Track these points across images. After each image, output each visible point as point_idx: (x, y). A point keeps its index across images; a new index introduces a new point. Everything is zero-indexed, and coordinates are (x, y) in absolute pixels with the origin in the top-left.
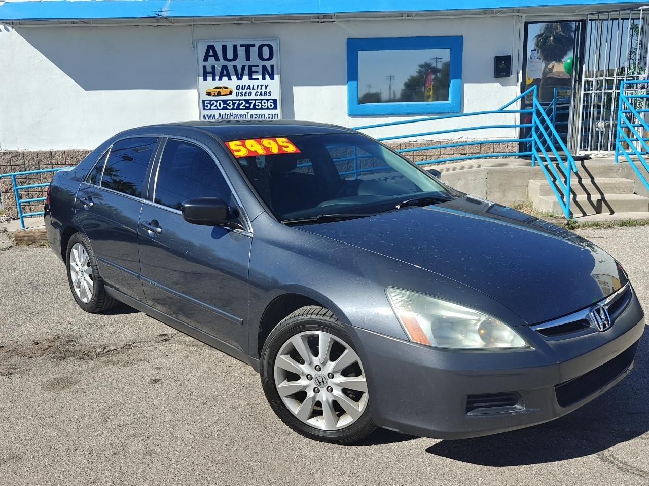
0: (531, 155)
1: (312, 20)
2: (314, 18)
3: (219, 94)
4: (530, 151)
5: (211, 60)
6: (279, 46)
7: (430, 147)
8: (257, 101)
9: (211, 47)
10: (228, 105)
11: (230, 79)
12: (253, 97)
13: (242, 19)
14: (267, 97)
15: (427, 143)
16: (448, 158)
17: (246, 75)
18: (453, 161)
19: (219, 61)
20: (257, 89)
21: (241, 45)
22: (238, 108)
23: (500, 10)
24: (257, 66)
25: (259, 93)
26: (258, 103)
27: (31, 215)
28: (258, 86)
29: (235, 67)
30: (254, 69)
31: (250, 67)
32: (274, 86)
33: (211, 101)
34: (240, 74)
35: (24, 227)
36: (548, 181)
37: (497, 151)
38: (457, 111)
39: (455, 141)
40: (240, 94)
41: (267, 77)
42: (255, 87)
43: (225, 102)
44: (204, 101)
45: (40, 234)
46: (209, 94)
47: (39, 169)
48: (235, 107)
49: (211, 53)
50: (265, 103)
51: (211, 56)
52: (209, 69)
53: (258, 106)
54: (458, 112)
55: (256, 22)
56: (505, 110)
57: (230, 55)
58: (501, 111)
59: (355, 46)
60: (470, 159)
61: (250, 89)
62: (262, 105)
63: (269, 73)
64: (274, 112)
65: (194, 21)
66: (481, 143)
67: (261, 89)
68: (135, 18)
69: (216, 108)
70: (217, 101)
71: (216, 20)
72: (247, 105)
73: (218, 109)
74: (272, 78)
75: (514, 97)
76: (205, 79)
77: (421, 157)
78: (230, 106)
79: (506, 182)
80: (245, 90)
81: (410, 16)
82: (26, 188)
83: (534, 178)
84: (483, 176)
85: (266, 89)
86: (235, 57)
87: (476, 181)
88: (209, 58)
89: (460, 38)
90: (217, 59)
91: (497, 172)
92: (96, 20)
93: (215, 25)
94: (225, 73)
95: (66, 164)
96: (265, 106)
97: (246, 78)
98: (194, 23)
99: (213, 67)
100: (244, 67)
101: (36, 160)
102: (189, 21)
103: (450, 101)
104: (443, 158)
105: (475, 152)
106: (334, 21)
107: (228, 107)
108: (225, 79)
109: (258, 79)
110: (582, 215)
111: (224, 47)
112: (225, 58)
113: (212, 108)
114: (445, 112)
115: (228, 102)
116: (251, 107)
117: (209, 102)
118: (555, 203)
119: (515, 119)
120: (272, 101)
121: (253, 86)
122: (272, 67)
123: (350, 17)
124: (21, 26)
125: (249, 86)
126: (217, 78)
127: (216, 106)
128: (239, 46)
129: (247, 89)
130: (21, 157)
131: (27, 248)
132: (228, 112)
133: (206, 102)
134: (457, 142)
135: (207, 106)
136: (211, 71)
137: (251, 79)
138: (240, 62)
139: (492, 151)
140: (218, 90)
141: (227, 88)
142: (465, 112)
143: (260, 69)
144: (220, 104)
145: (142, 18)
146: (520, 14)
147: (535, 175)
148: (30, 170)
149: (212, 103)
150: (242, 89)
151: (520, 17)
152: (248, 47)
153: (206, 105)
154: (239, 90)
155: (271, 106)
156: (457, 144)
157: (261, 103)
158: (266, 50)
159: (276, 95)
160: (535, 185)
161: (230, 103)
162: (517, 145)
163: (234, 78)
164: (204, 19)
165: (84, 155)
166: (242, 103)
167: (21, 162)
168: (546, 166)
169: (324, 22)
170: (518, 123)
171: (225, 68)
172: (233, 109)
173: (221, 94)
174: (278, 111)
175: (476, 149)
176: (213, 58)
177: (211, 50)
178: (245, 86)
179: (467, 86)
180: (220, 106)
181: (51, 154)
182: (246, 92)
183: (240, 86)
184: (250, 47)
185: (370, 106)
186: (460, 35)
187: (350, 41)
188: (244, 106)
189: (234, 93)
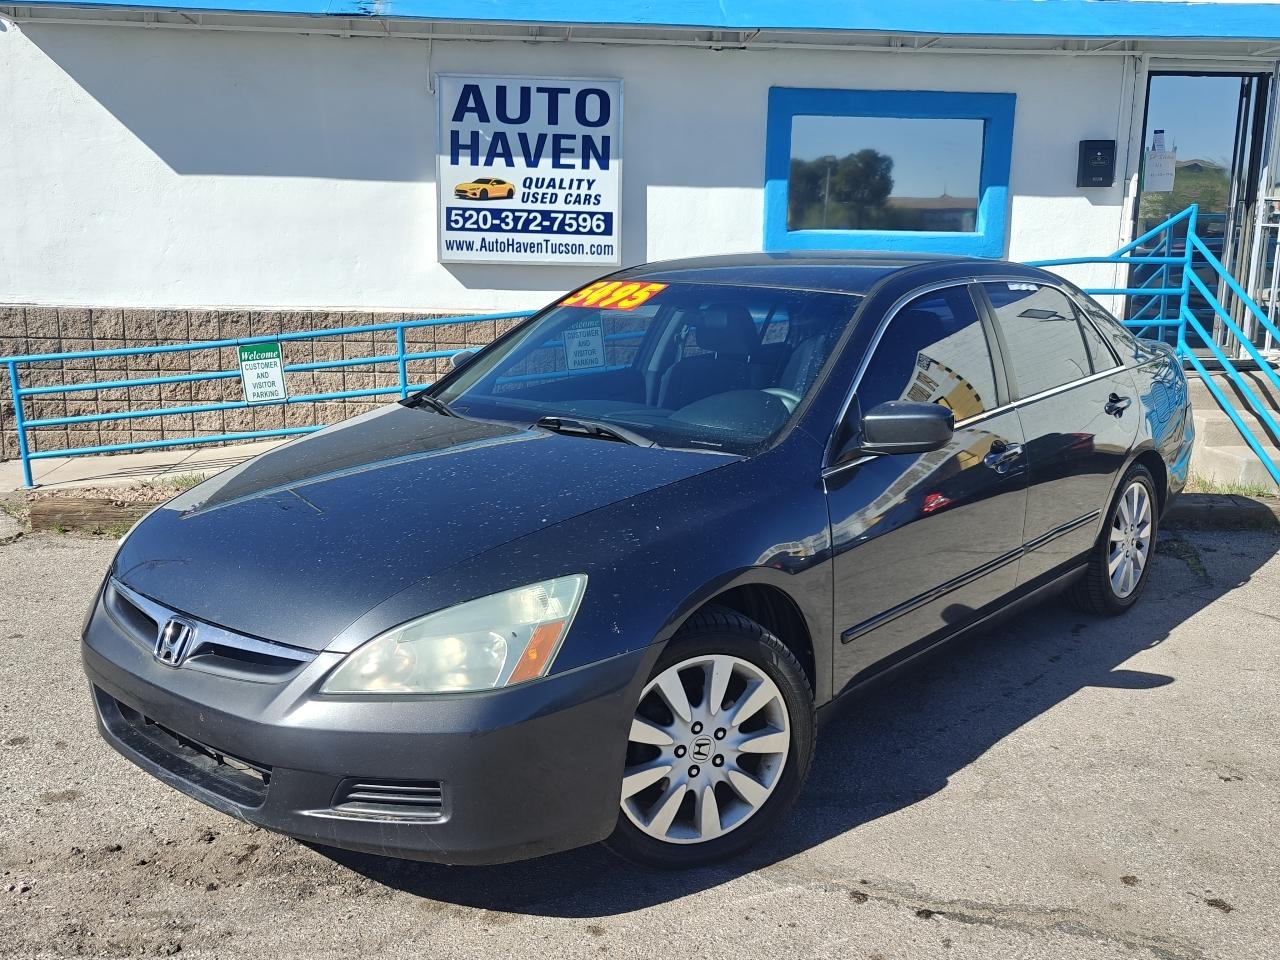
1: (697, 43)
3: (484, 196)
5: (471, 118)
6: (622, 95)
8: (568, 216)
9: (472, 90)
11: (510, 163)
12: (560, 205)
13: (541, 31)
14: (591, 208)
17: (547, 157)
19: (489, 121)
20: (570, 187)
21: (540, 90)
22: (525, 229)
24: (573, 137)
25: (574, 196)
26: (570, 218)
28: (572, 181)
29: (523, 137)
30: (565, 144)
31: (557, 138)
32: (607, 184)
33: (465, 210)
34: (533, 152)
35: (31, 483)
38: (996, 254)
40: (531, 198)
41: (593, 162)
42: (566, 184)
43: (496, 213)
44: (449, 210)
45: (90, 506)
46: (461, 194)
47: (59, 350)
48: (519, 227)
49: (471, 103)
50: (585, 220)
51: (471, 110)
52: (465, 139)
53: (571, 225)
55: (573, 39)
57: (513, 109)
59: (785, 104)
61: (554, 187)
62: (579, 225)
63: (597, 153)
64: (604, 240)
65: (433, 28)
67: (579, 188)
69: (475, 226)
70: (478, 211)
72: (546, 223)
73: (479, 229)
74: (604, 165)
76: (455, 161)
78: (507, 224)
80: (544, 190)
81: (906, 46)
82: (28, 394)
85: (589, 188)
86: (525, 115)
88: (467, 114)
89: (1010, 99)
90: (484, 118)
92: (211, 15)
93: (481, 41)
94: (500, 149)
95: (124, 339)
96: (585, 227)
97: (546, 162)
98: (435, 36)
99: (475, 135)
100: (542, 138)
101: (54, 327)
102: (422, 28)
103: (981, 232)
106: (744, 48)
107: (503, 225)
108: (499, 162)
109: (572, 167)
111: (501, 92)
112: (502, 115)
113: (468, 225)
115: (503, 215)
116: (555, 228)
117: (461, 212)
118: (1249, 463)
119: (1119, 276)
120: (602, 217)
121: (562, 181)
122: (606, 140)
124: (32, 20)
125: (553, 180)
126: (482, 160)
127: (476, 222)
128: (533, 91)
129: (547, 187)
130: (19, 319)
131: (60, 539)
132: (502, 237)
133: (454, 212)
135: (457, 222)
136: (469, 143)
137: (556, 165)
138: (537, 124)
140: (483, 186)
141: (503, 183)
143: (577, 144)
144: (485, 217)
145: (328, 14)
146: (1137, 53)
148: (39, 349)
149: (467, 215)
150: (536, 186)
151: (1137, 60)
152: (553, 94)
153: (453, 218)
154: (529, 188)
155: (598, 226)
157: (576, 219)
158: (593, 106)
159: (611, 203)
161: (507, 217)
163: (519, 161)
164: (457, 24)
165: (168, 321)
166: (535, 218)
167: (18, 332)
169: (723, 48)
171: (500, 137)
172: (514, 230)
173: (490, 195)
174: (613, 240)
176: (476, 115)
177: (471, 96)
178: (543, 180)
179: (1019, 203)
180: (485, 223)
181: (91, 316)
182: (544, 194)
183: (531, 180)
184: (560, 95)
185: (811, 236)
186: (1011, 91)
187: (776, 93)
188: (540, 225)
189: (518, 196)
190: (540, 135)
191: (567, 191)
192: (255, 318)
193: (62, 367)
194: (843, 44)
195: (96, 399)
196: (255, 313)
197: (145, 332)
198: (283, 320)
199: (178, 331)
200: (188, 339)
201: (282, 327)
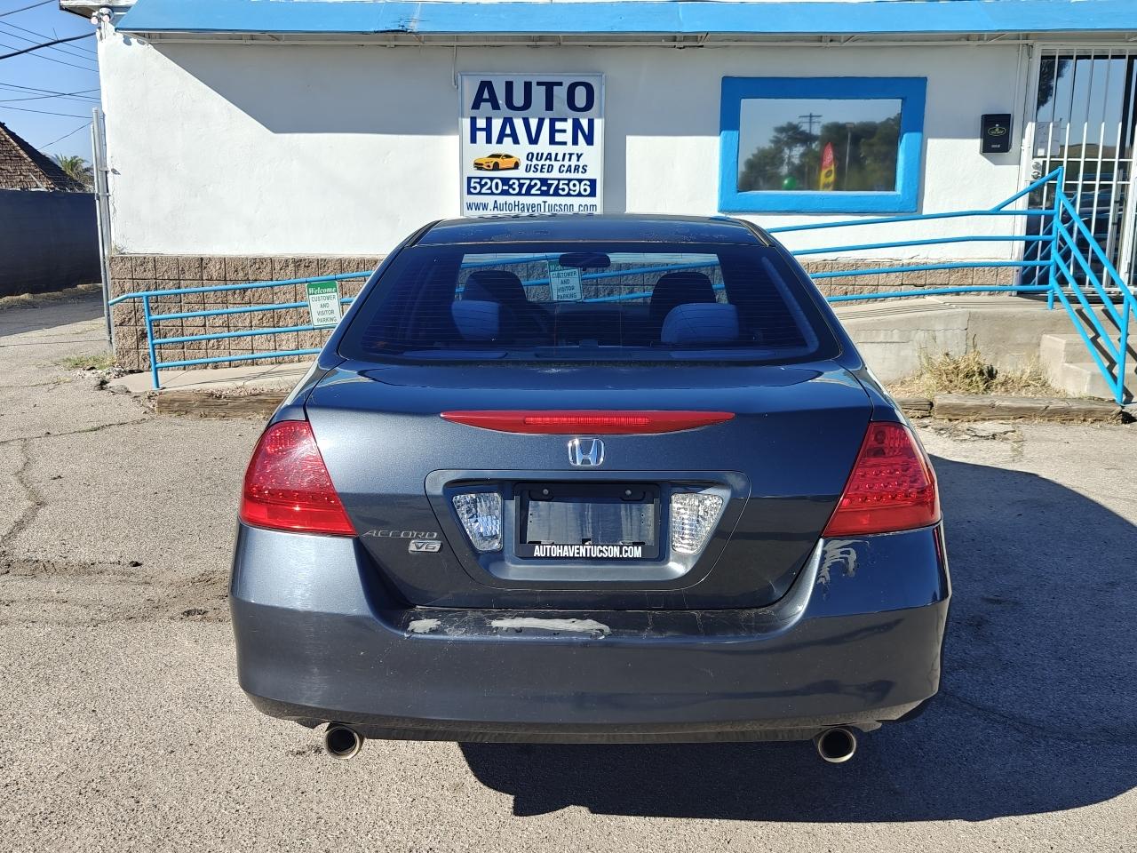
0: (1045, 291)
1: (664, 43)
2: (667, 39)
3: (496, 167)
4: (1045, 282)
5: (486, 106)
6: (604, 87)
7: (860, 270)
8: (561, 182)
9: (486, 85)
10: (511, 186)
11: (516, 141)
12: (555, 174)
13: (541, 39)
14: (580, 176)
15: (856, 265)
16: (892, 291)
17: (545, 136)
18: (900, 296)
19: (499, 109)
20: (563, 160)
21: (539, 84)
22: (528, 193)
23: (999, 35)
24: (565, 120)
25: (566, 167)
26: (563, 184)
28: (564, 154)
29: (526, 121)
30: (559, 125)
31: (553, 121)
32: (592, 159)
33: (481, 179)
34: (534, 134)
35: (158, 387)
36: (1082, 336)
37: (979, 282)
38: (911, 209)
39: (905, 262)
40: (533, 169)
41: (581, 140)
42: (560, 157)
43: (505, 181)
44: (469, 179)
46: (479, 166)
47: (179, 288)
48: (523, 192)
49: (486, 95)
50: (574, 185)
51: (486, 100)
52: (481, 124)
53: (563, 190)
54: (912, 212)
55: (565, 43)
56: (1004, 209)
57: (519, 100)
58: (997, 211)
59: (735, 91)
60: (930, 294)
61: (550, 159)
62: (570, 190)
63: (584, 133)
64: (590, 201)
65: (458, 39)
66: (952, 268)
67: (570, 160)
68: (363, 33)
69: (489, 191)
70: (492, 179)
71: (496, 39)
72: (544, 188)
73: (492, 193)
74: (590, 142)
75: (1013, 193)
76: (473, 141)
77: (844, 287)
78: (514, 189)
79: (1000, 336)
80: (543, 162)
81: (835, 41)
82: (156, 320)
83: (1051, 332)
84: (959, 324)
85: (578, 160)
86: (528, 103)
87: (949, 333)
88: (483, 104)
89: (922, 81)
90: (496, 106)
91: (985, 317)
92: (291, 35)
93: (494, 46)
94: (508, 131)
95: (225, 280)
96: (574, 191)
97: (544, 140)
98: (460, 44)
99: (489, 120)
100: (541, 121)
101: (176, 271)
102: (448, 39)
103: (898, 192)
104: (882, 291)
105: (939, 282)
106: (702, 46)
107: (511, 191)
108: (508, 141)
109: (565, 143)
111: (509, 85)
112: (510, 104)
113: (484, 191)
114: (889, 210)
115: (511, 182)
116: (551, 192)
117: (478, 180)
118: (1093, 375)
119: (1019, 226)
120: (588, 183)
121: (557, 154)
122: (591, 122)
123: (729, 40)
124: (163, 41)
125: (550, 154)
126: (494, 139)
127: (490, 188)
128: (534, 85)
129: (546, 160)
130: (150, 265)
131: (178, 420)
132: (510, 199)
133: (473, 180)
134: (909, 264)
135: (475, 188)
136: (484, 126)
137: (552, 142)
138: (537, 110)
139: (970, 281)
140: (495, 160)
141: (511, 157)
142: (926, 212)
143: (568, 126)
144: (497, 184)
145: (376, 32)
146: (1030, 42)
147: (1053, 326)
148: (164, 288)
149: (483, 182)
150: (537, 159)
152: (550, 87)
153: (472, 185)
154: (531, 160)
155: (585, 190)
156: (917, 268)
157: (568, 185)
158: (581, 97)
159: (595, 172)
160: (1054, 345)
161: (514, 183)
162: (1015, 272)
163: (523, 140)
164: (474, 36)
165: (257, 266)
166: (536, 184)
167: (150, 275)
168: (1080, 312)
169: (684, 47)
170: (1022, 233)
171: (508, 121)
172: (519, 194)
173: (500, 167)
174: (597, 200)
175: (941, 277)
176: (489, 104)
177: (486, 90)
178: (542, 154)
179: (930, 166)
180: (497, 188)
181: (202, 262)
182: (542, 165)
183: (533, 154)
184: (555, 88)
185: (757, 195)
186: (923, 76)
187: (727, 81)
188: (539, 189)
189: (522, 167)
190: (539, 119)
191: (561, 163)
192: (322, 264)
193: (181, 302)
194: (782, 41)
195: (204, 326)
196: (322, 259)
197: (241, 274)
198: (342, 264)
199: (265, 274)
200: (272, 280)
201: (342, 270)
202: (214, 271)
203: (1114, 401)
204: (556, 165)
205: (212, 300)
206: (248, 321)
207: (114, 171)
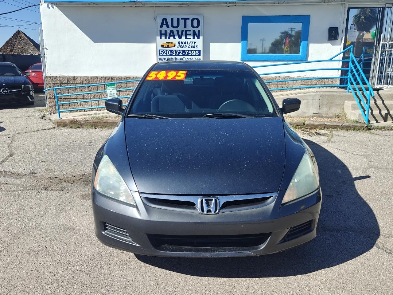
0: (347, 87)
1: (223, 5)
2: (224, 3)
3: (168, 46)
4: (347, 84)
5: (165, 27)
6: (203, 20)
7: (287, 80)
8: (189, 51)
9: (165, 19)
11: (174, 38)
12: (187, 49)
13: (182, 4)
14: (195, 49)
15: (286, 78)
16: (298, 87)
17: (184, 36)
18: (300, 88)
19: (169, 27)
20: (190, 44)
21: (182, 19)
22: (178, 55)
24: (190, 31)
25: (191, 46)
27: (63, 111)
28: (190, 42)
29: (178, 31)
30: (188, 33)
31: (186, 31)
32: (199, 43)
33: (163, 50)
34: (180, 35)
35: (60, 118)
36: (356, 102)
37: (327, 84)
38: (305, 59)
39: (302, 77)
40: (180, 47)
41: (196, 37)
42: (189, 43)
43: (171, 51)
44: (159, 50)
45: (69, 121)
46: (162, 46)
47: (68, 86)
48: (177, 54)
49: (165, 23)
50: (193, 52)
51: (165, 25)
52: (163, 32)
53: (190, 54)
55: (191, 5)
56: (333, 59)
57: (175, 24)
58: (331, 60)
59: (246, 20)
60: (310, 88)
61: (186, 44)
62: (192, 54)
63: (197, 35)
64: (199, 57)
65: (155, 4)
66: (317, 79)
67: (192, 44)
68: (123, 2)
69: (166, 54)
70: (167, 50)
71: (168, 4)
72: (184, 53)
73: (167, 55)
74: (198, 38)
75: (339, 52)
76: (161, 38)
77: (282, 86)
78: (174, 54)
79: (331, 102)
80: (183, 45)
81: (280, 3)
82: (61, 96)
83: (348, 100)
84: (318, 98)
85: (195, 44)
86: (178, 26)
87: (314, 101)
88: (164, 26)
89: (308, 17)
91: (326, 95)
93: (167, 6)
94: (172, 35)
95: (82, 84)
96: (194, 54)
97: (183, 38)
98: (156, 6)
99: (166, 31)
100: (182, 31)
101: (66, 81)
102: (152, 4)
103: (300, 54)
104: (294, 87)
105: (314, 84)
106: (235, 6)
107: (173, 54)
108: (172, 38)
109: (190, 38)
110: (375, 122)
111: (172, 20)
112: (172, 26)
113: (164, 54)
114: (297, 60)
115: (173, 51)
116: (186, 54)
117: (162, 51)
118: (359, 115)
119: (339, 65)
120: (198, 51)
121: (188, 42)
122: (199, 31)
123: (244, 4)
124: (61, 6)
125: (185, 42)
126: (167, 37)
127: (166, 53)
128: (180, 19)
129: (184, 44)
130: (59, 79)
131: (63, 128)
132: (173, 57)
133: (161, 51)
134: (303, 78)
135: (161, 53)
137: (186, 38)
138: (181, 28)
139: (324, 83)
140: (168, 44)
141: (173, 43)
142: (309, 60)
143: (191, 33)
144: (168, 52)
145: (127, 2)
147: (349, 98)
148: (63, 86)
149: (164, 51)
150: (181, 44)
151: (345, 4)
152: (185, 20)
153: (160, 52)
154: (179, 44)
155: (197, 54)
156: (303, 79)
157: (191, 52)
158: (195, 22)
159: (200, 48)
160: (348, 104)
161: (174, 52)
162: (339, 80)
163: (177, 37)
164: (161, 3)
165: (92, 79)
166: (181, 52)
167: (58, 82)
168: (356, 93)
169: (230, 6)
170: (340, 67)
171: (172, 31)
173: (169, 46)
174: (201, 57)
175: (314, 82)
176: (166, 26)
177: (165, 21)
178: (183, 42)
179: (311, 45)
180: (168, 53)
181: (75, 78)
183: (180, 42)
184: (187, 20)
185: (253, 55)
186: (309, 14)
187: (244, 17)
188: (182, 54)
189: (177, 46)
190: (182, 30)
191: (189, 45)
192: (113, 78)
193: (68, 91)
194: (262, 4)
195: (76, 98)
196: (113, 77)
197: (87, 82)
198: (119, 78)
199: (95, 82)
200: (97, 83)
201: (119, 80)
202: (79, 81)
203: (364, 123)
204: (188, 46)
205: (78, 90)
206: (90, 97)
207: (46, 49)
